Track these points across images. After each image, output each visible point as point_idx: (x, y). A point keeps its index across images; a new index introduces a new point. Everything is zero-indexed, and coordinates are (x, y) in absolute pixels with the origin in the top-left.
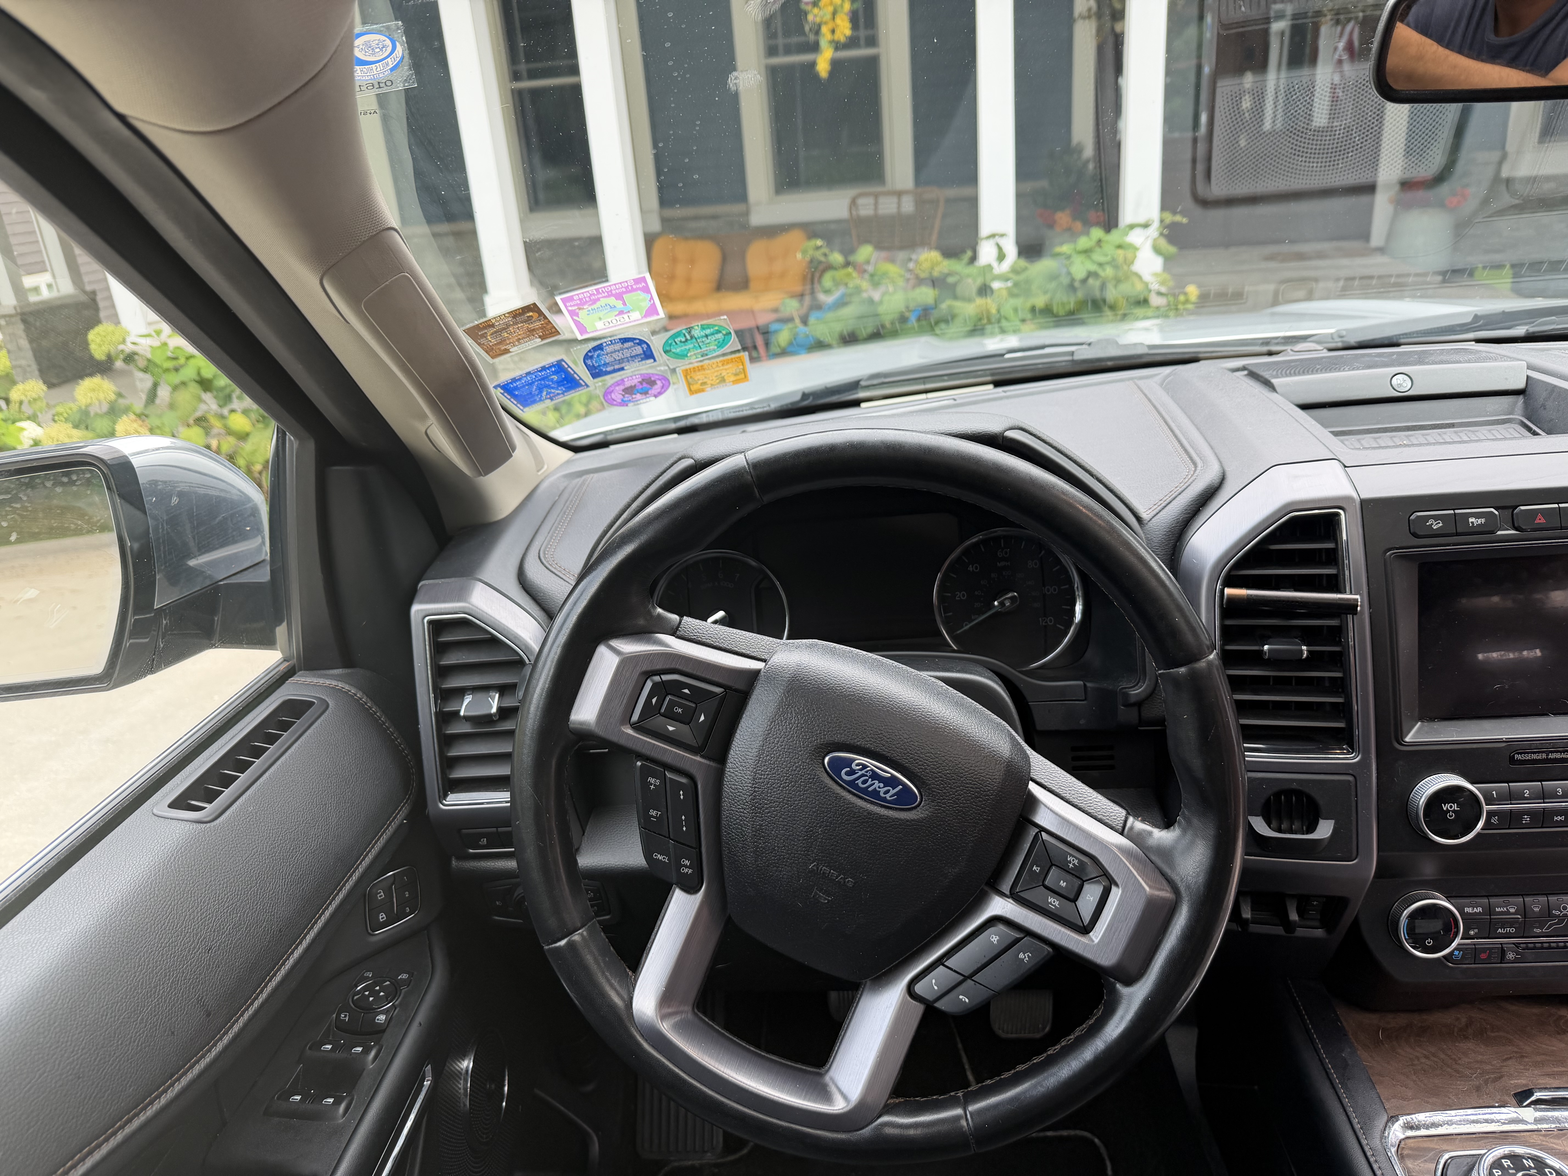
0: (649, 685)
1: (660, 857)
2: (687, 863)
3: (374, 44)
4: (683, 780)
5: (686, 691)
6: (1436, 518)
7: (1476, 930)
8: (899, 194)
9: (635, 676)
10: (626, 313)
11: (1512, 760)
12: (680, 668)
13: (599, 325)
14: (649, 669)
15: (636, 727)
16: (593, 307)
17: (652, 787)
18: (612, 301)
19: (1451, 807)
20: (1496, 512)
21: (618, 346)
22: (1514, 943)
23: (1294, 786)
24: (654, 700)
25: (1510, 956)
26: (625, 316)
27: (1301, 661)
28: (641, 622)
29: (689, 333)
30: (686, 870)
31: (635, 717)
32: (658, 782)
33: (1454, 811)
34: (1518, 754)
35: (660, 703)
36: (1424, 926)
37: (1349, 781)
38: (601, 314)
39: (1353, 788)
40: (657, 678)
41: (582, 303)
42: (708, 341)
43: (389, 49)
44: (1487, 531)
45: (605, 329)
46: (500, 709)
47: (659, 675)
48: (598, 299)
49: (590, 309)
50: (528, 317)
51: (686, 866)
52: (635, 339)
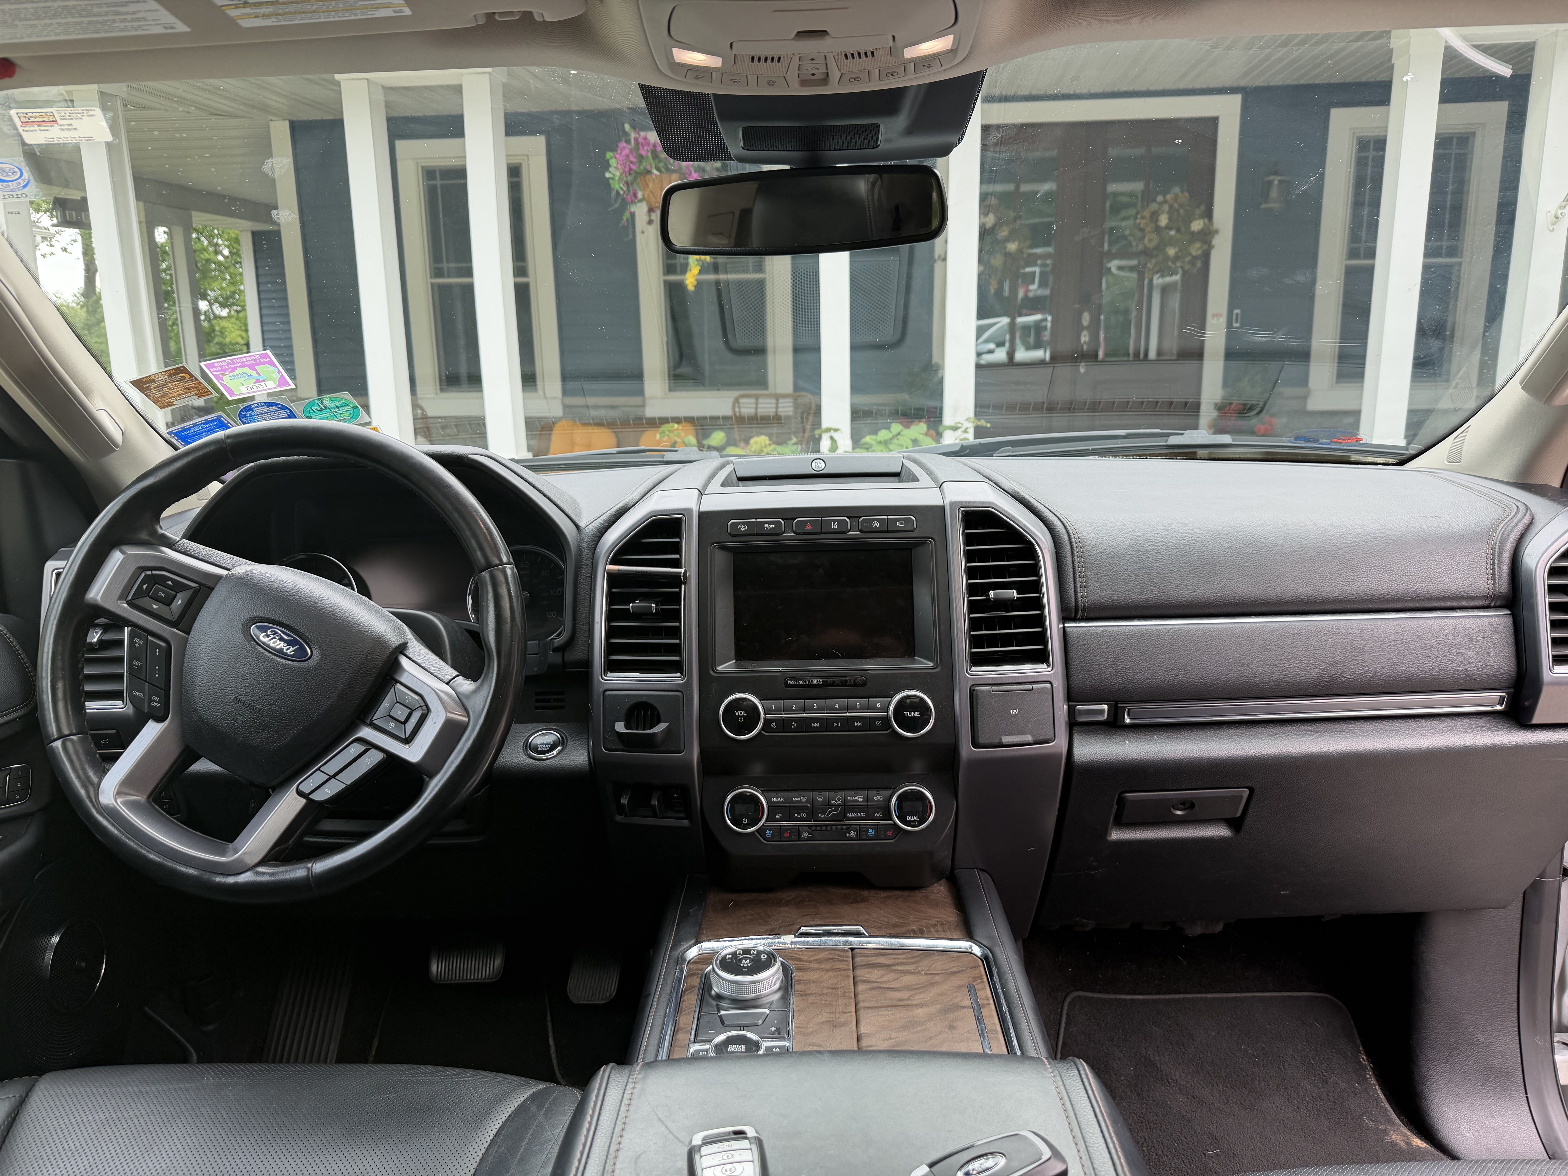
0: (143, 575)
1: (137, 694)
2: (157, 699)
3: (7, 170)
4: (163, 644)
5: (170, 583)
6: (744, 524)
7: (781, 815)
8: (778, 397)
9: (133, 569)
10: (262, 381)
11: (787, 685)
12: (167, 567)
13: (243, 390)
14: (143, 565)
15: (130, 604)
16: (233, 374)
17: (137, 645)
18: (247, 370)
19: (740, 713)
20: (783, 522)
21: (265, 409)
22: (808, 826)
23: (644, 699)
24: (145, 587)
25: (805, 835)
26: (263, 384)
27: (651, 614)
28: (144, 536)
29: (322, 403)
30: (155, 704)
31: (130, 598)
32: (142, 642)
33: (743, 716)
34: (790, 680)
35: (149, 589)
36: (740, 809)
37: (678, 696)
38: (242, 380)
39: (681, 700)
40: (149, 573)
41: (223, 371)
42: (340, 412)
43: (19, 174)
44: (776, 533)
45: (248, 393)
46: (100, 641)
47: (151, 570)
48: (235, 368)
49: (231, 374)
50: (182, 377)
51: (156, 702)
52: (277, 404)
